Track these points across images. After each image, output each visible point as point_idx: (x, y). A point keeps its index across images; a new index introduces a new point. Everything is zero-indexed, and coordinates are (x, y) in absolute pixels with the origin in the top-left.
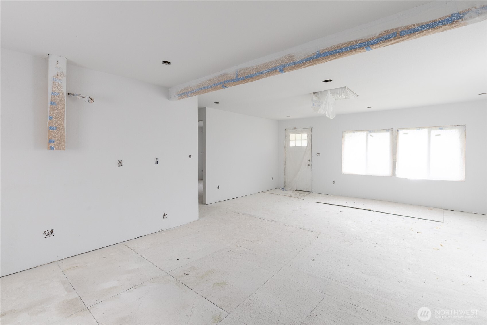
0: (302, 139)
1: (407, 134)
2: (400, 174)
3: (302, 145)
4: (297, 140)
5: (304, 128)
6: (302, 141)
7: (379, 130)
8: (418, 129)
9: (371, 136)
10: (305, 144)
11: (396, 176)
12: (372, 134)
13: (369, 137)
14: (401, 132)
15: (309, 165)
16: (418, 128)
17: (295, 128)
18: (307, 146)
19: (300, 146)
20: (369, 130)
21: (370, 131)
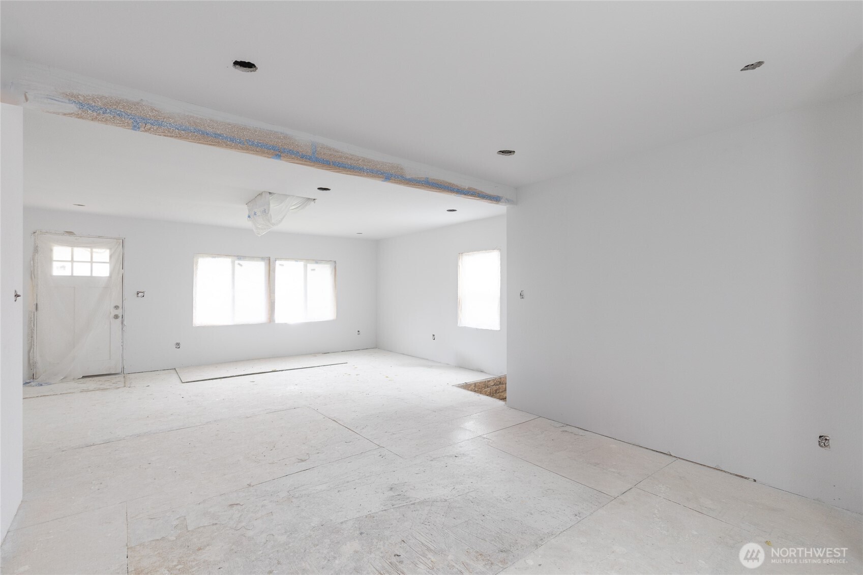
0: (94, 260)
1: (283, 265)
2: (279, 318)
3: (94, 275)
4: (75, 261)
5: (99, 237)
6: (94, 264)
7: (252, 258)
8: (296, 261)
9: (239, 264)
10: (103, 270)
11: (274, 321)
12: (241, 262)
13: (237, 267)
14: (278, 263)
15: (116, 317)
16: (296, 259)
17: (71, 233)
18: (110, 277)
19: (89, 274)
20: (237, 256)
21: (240, 257)
